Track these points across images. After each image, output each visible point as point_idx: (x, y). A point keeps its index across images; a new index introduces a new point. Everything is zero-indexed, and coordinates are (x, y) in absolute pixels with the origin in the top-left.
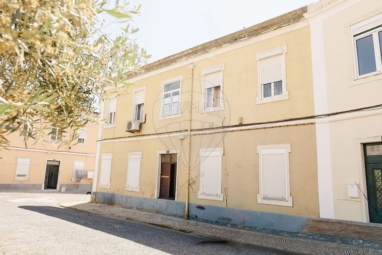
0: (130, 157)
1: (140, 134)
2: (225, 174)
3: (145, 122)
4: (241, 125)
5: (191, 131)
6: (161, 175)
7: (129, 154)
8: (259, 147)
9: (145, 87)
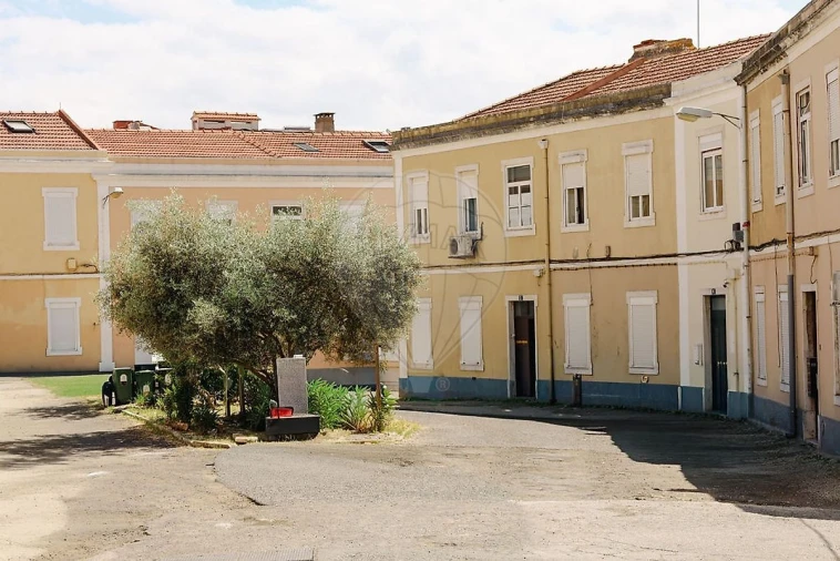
0: (463, 306)
1: (476, 261)
2: (594, 336)
3: (481, 239)
4: (609, 258)
5: (550, 261)
6: (516, 338)
7: (460, 300)
8: (628, 294)
9: (475, 167)
